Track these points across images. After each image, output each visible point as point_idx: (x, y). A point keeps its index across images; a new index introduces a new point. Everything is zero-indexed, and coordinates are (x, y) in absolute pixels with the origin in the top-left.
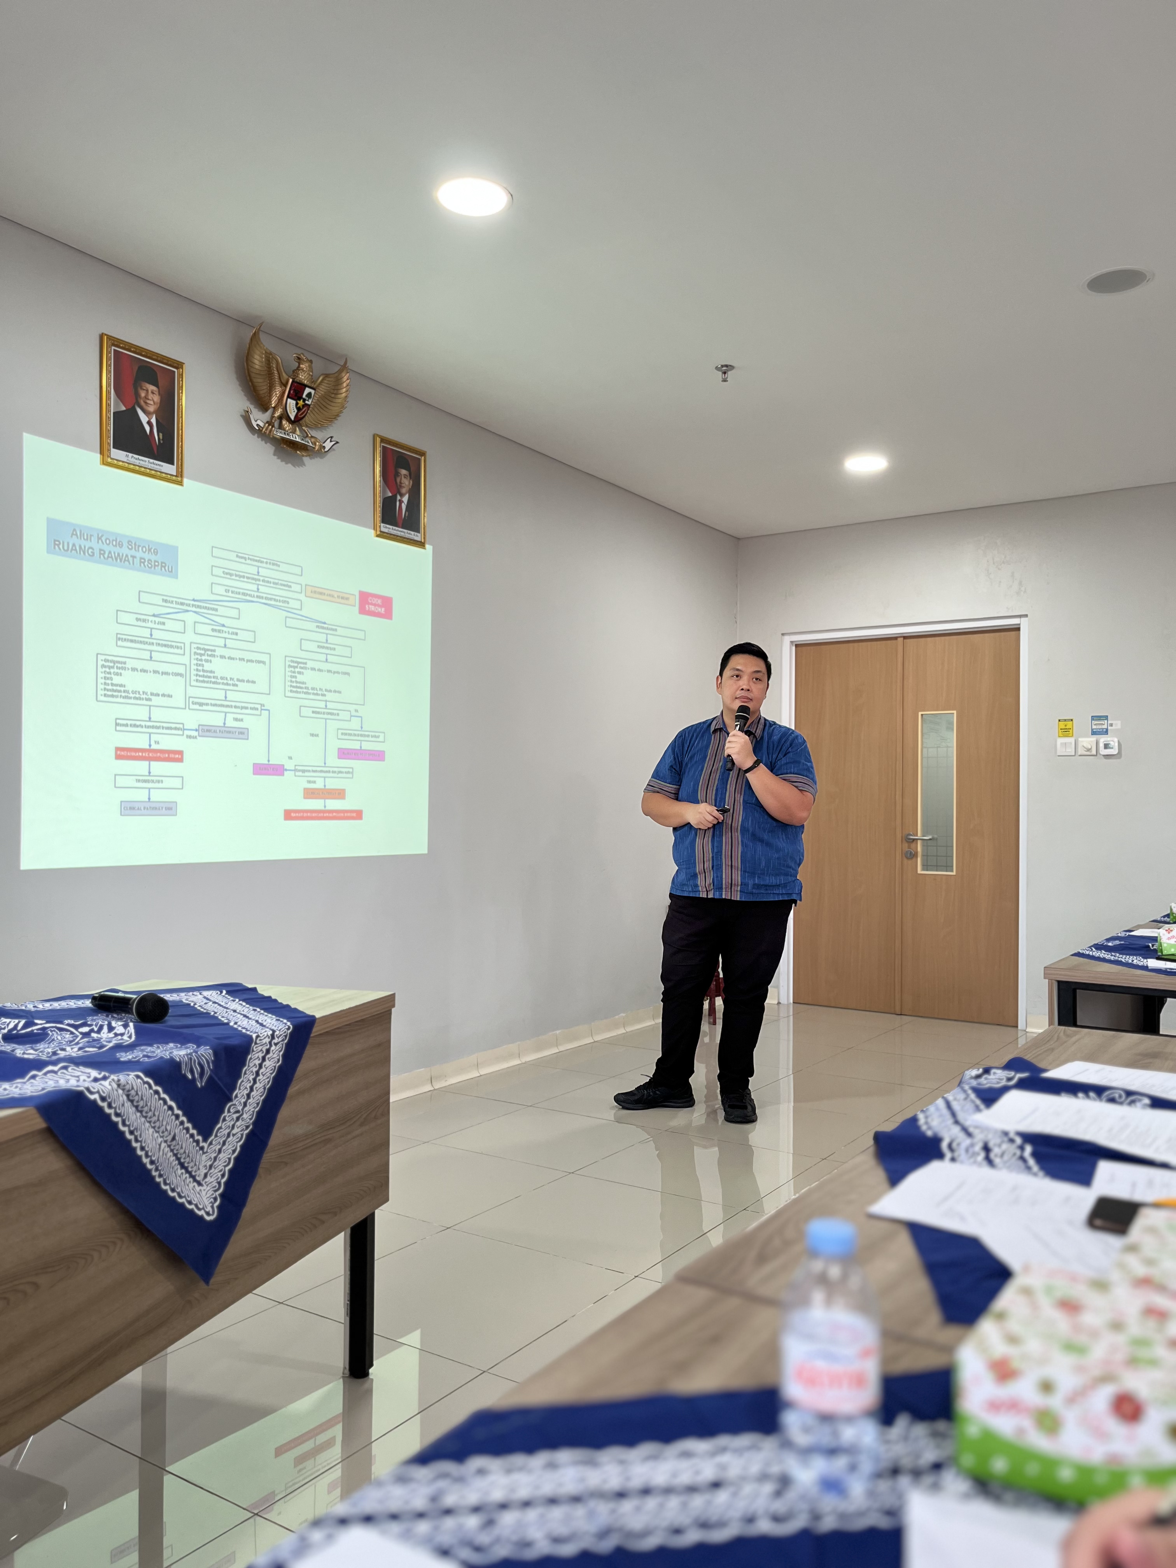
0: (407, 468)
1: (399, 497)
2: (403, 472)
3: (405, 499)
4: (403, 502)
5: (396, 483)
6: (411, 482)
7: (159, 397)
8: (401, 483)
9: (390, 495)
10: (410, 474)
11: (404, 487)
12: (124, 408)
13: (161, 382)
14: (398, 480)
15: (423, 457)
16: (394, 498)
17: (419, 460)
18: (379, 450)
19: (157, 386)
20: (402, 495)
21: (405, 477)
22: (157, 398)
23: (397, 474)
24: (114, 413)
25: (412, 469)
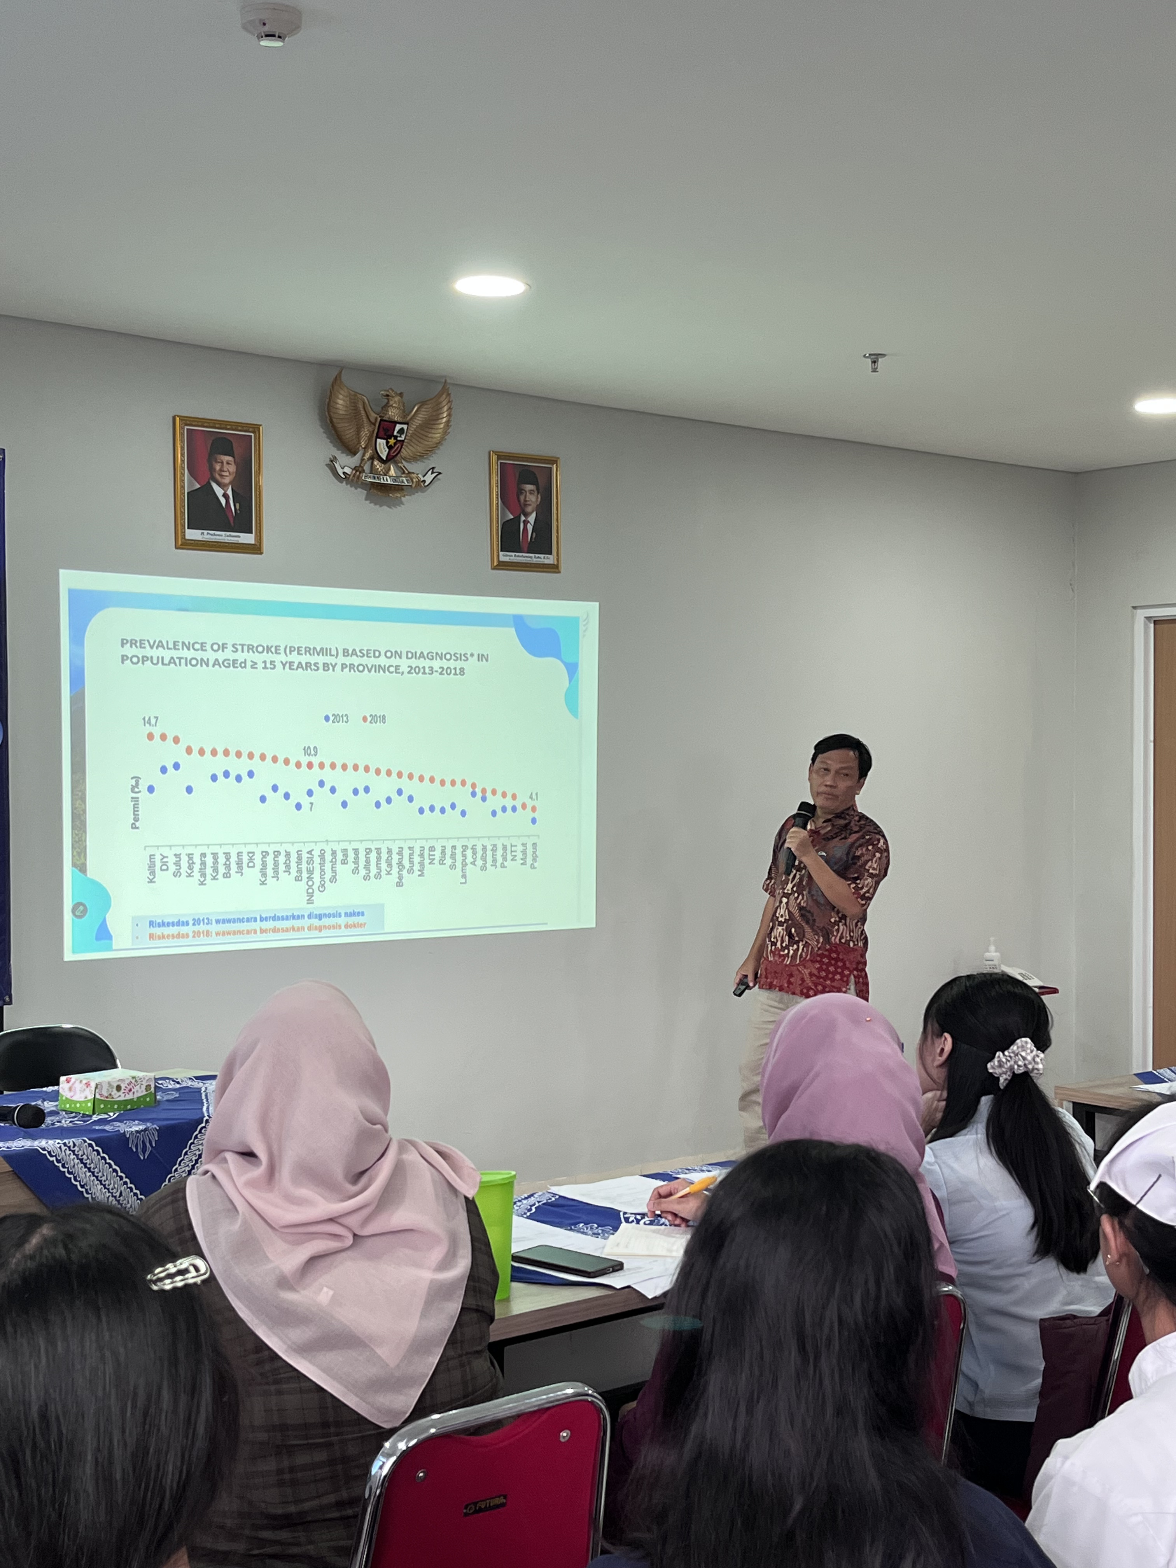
0: (535, 482)
1: (523, 518)
2: (529, 487)
3: (532, 518)
4: (529, 522)
5: (519, 501)
6: (539, 496)
7: (235, 467)
8: (525, 501)
9: (512, 517)
10: (538, 489)
11: (530, 505)
12: (198, 486)
13: (237, 450)
14: (522, 498)
15: (555, 465)
16: (517, 519)
17: (551, 468)
18: (495, 467)
19: (233, 457)
20: (526, 515)
21: (530, 493)
22: (232, 468)
23: (520, 491)
24: (188, 493)
25: (541, 481)
